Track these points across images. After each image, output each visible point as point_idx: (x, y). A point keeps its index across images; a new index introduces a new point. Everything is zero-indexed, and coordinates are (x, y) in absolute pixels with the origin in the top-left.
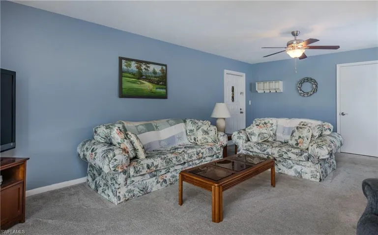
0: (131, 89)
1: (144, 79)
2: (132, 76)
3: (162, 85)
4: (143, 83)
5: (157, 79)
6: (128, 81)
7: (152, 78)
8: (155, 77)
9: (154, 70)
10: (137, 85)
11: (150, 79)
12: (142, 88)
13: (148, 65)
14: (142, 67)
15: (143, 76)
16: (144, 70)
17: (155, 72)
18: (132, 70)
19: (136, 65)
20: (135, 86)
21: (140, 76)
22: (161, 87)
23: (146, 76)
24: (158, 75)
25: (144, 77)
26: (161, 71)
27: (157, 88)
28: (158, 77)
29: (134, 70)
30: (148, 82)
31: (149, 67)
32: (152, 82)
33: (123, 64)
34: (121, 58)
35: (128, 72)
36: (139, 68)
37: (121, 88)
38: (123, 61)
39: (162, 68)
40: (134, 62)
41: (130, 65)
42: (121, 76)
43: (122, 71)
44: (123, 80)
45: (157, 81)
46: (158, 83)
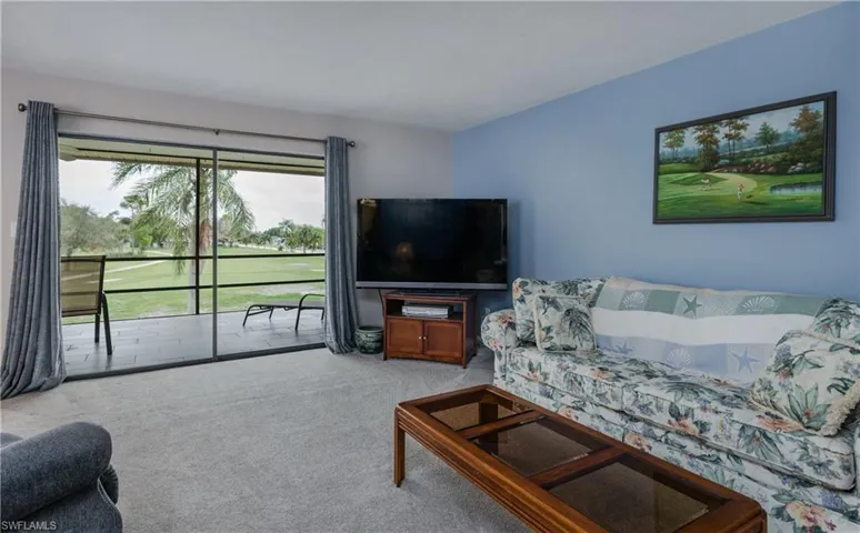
0: (682, 201)
1: (721, 168)
2: (686, 166)
3: (800, 173)
4: (721, 179)
5: (780, 155)
6: (674, 183)
7: (754, 159)
8: (773, 152)
9: (765, 129)
10: (700, 187)
11: (745, 164)
12: (717, 193)
13: (740, 122)
14: (716, 135)
15: (720, 158)
16: (723, 142)
17: (767, 136)
18: (686, 151)
19: (699, 133)
20: (695, 191)
21: (710, 161)
22: (799, 178)
23: (732, 157)
24: (781, 143)
25: (722, 162)
26: (797, 124)
27: (774, 188)
28: (786, 149)
29: (691, 149)
30: (739, 172)
31: (743, 127)
32: (757, 172)
33: (662, 144)
34: (659, 131)
35: (675, 160)
36: (708, 141)
37: (656, 202)
38: (663, 136)
39: (806, 110)
40: (692, 129)
41: (680, 141)
42: (657, 173)
43: (658, 161)
44: (660, 182)
45: (776, 165)
46: (781, 169)
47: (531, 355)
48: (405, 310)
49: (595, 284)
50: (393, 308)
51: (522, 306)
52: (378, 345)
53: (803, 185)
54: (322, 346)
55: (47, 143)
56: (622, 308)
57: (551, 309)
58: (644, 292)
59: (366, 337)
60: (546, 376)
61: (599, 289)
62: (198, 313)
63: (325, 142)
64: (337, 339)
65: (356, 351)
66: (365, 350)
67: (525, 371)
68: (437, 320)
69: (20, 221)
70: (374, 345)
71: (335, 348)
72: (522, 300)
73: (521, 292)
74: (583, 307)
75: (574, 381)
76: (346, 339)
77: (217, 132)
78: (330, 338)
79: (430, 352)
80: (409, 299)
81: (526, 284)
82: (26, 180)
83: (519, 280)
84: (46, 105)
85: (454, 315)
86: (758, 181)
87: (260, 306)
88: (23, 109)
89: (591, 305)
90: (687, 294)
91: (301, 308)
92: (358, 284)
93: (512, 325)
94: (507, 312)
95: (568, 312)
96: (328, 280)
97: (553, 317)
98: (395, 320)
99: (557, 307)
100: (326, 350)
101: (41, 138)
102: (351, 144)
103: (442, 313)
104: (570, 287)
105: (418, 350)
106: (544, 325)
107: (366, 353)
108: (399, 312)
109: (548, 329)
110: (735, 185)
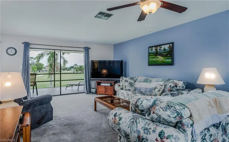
0: (153, 61)
2: (153, 55)
3: (169, 56)
4: (158, 57)
6: (151, 58)
8: (165, 52)
9: (164, 48)
10: (155, 59)
11: (162, 54)
12: (158, 60)
16: (159, 50)
17: (165, 50)
18: (153, 52)
21: (157, 54)
23: (160, 53)
25: (159, 54)
26: (168, 48)
27: (165, 59)
28: (167, 52)
30: (161, 56)
31: (161, 48)
32: (163, 56)
33: (150, 50)
34: (149, 47)
35: (151, 53)
36: (156, 50)
37: (149, 61)
38: (150, 48)
39: (170, 45)
40: (154, 47)
41: (152, 50)
42: (149, 56)
43: (149, 53)
44: (149, 57)
45: (166, 55)
46: (166, 56)
47: (122, 91)
48: (101, 84)
49: (136, 78)
50: (99, 84)
51: (122, 82)
52: (96, 92)
53: (169, 59)
54: (84, 93)
55: (28, 50)
56: (140, 82)
57: (126, 82)
58: (144, 79)
59: (93, 90)
60: (124, 94)
61: (137, 79)
62: (54, 87)
63: (84, 48)
64: (87, 91)
65: (91, 94)
66: (93, 93)
67: (121, 94)
68: (108, 86)
69: (23, 66)
70: (95, 92)
71: (86, 93)
72: (122, 81)
73: (122, 79)
74: (133, 82)
75: (128, 95)
76: (89, 91)
77: (61, 47)
78: (85, 91)
79: (106, 93)
80: (102, 82)
81: (123, 78)
82: (24, 58)
83: (122, 77)
84: (28, 42)
85: (111, 85)
86: (164, 58)
87: (70, 85)
88: (23, 43)
89: (135, 82)
90: (150, 79)
91: (79, 85)
92: (91, 79)
93: (120, 86)
94: (119, 83)
95: (130, 83)
96: (85, 79)
97: (127, 84)
98: (99, 86)
99: (128, 82)
100: (85, 93)
101: (27, 49)
102: (90, 48)
103: (109, 85)
104: (132, 78)
105: (104, 93)
106: (125, 85)
107: (93, 94)
108: (100, 85)
109: (126, 86)
110: (160, 59)
